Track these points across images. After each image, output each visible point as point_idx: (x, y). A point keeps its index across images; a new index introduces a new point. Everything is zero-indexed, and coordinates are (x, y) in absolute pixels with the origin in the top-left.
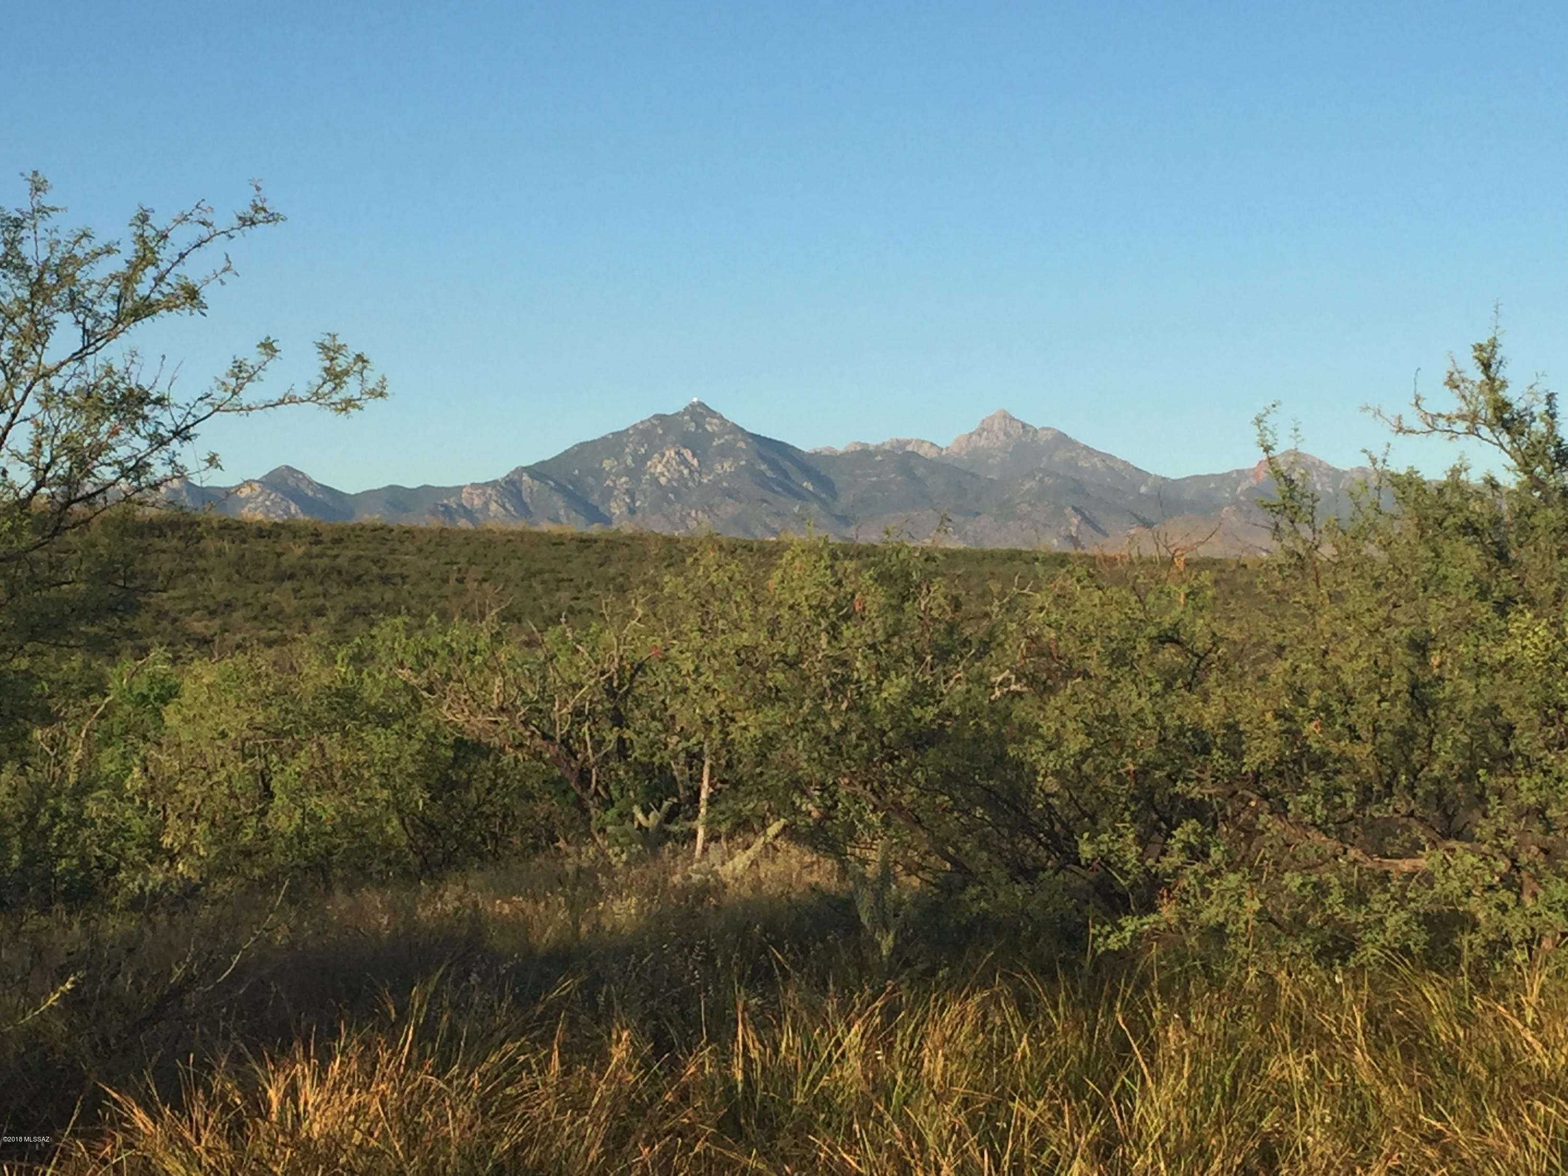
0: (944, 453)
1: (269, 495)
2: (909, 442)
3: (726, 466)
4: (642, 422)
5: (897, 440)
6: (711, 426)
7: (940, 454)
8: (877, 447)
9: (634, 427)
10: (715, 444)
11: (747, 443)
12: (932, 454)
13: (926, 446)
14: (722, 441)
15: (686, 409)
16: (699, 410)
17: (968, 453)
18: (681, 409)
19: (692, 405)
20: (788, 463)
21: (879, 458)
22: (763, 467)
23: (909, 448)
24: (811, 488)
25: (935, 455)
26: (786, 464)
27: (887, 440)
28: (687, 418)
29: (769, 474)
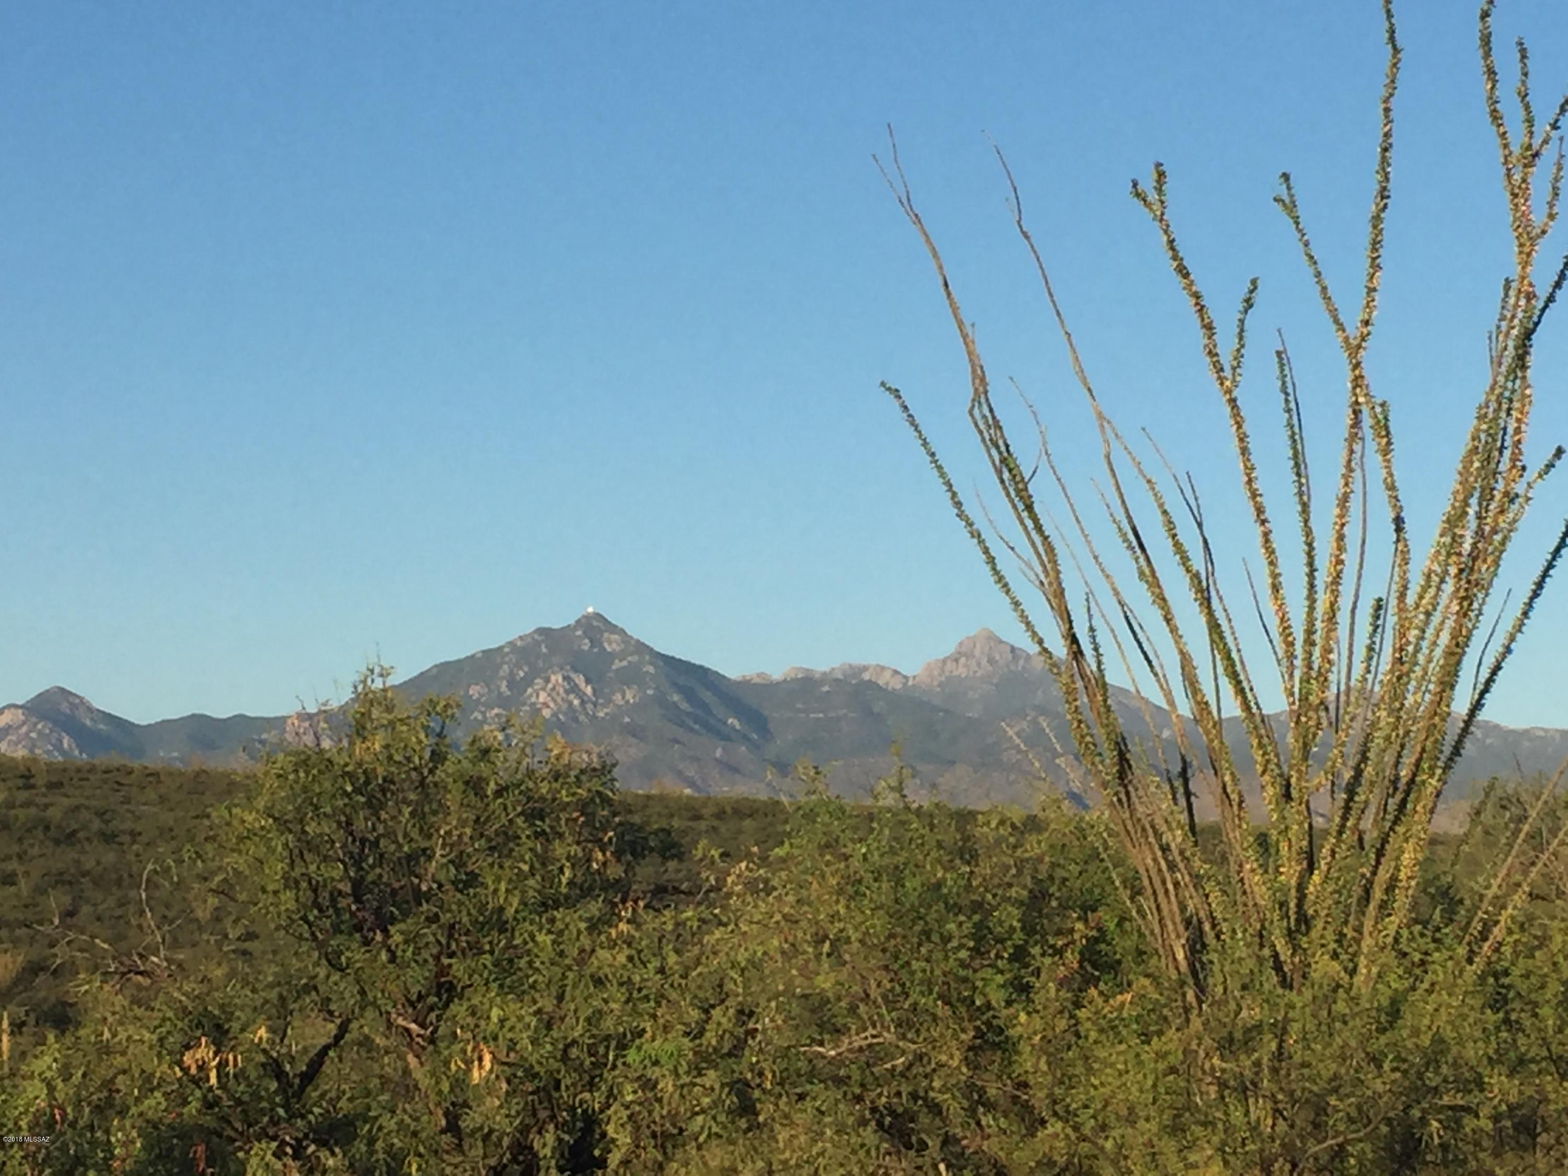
0: (910, 683)
1: (35, 724)
2: (865, 668)
3: (629, 696)
4: (521, 638)
5: (850, 666)
6: (612, 645)
7: (905, 684)
8: (825, 674)
9: (510, 643)
10: (614, 667)
11: (656, 667)
12: (897, 684)
13: (887, 675)
14: (625, 663)
15: (578, 622)
16: (595, 623)
17: (940, 685)
18: (572, 622)
19: (587, 617)
20: (709, 693)
21: (826, 688)
22: (676, 698)
23: (866, 676)
24: (738, 727)
25: (899, 686)
26: (707, 696)
27: (837, 665)
28: (579, 633)
29: (685, 706)
